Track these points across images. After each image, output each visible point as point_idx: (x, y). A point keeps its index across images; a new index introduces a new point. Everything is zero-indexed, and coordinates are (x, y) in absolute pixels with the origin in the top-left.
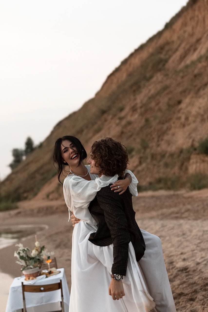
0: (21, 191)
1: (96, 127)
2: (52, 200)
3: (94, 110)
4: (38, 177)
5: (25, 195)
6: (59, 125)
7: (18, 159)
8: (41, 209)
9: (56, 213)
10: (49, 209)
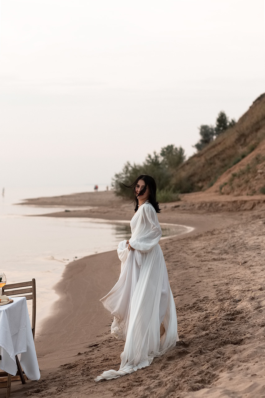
0: (196, 179)
2: (223, 194)
4: (218, 163)
5: (200, 184)
6: (261, 99)
7: (206, 138)
8: (204, 205)
9: (221, 211)
10: (213, 205)
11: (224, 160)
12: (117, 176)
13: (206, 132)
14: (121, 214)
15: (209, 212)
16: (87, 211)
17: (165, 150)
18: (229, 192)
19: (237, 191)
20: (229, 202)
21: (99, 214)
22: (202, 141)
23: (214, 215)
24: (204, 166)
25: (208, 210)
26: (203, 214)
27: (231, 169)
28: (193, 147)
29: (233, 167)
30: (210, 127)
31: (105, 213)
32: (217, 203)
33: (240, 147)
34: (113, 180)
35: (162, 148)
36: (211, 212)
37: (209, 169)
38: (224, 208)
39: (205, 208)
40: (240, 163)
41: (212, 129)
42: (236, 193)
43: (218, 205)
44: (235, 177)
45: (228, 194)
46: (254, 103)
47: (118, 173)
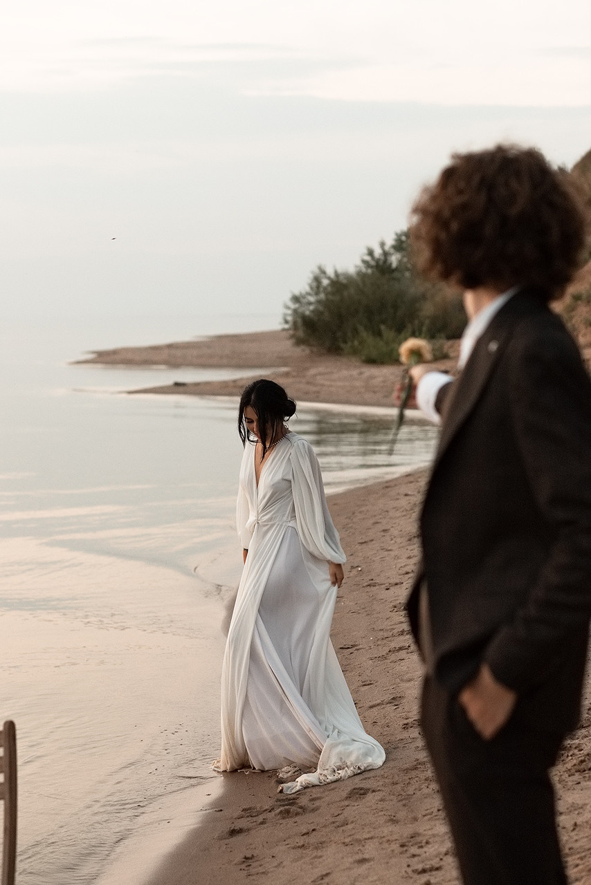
12: (296, 299)
16: (225, 384)
17: (404, 238)
34: (288, 308)
35: (397, 234)
44: (579, 302)
47: (297, 293)
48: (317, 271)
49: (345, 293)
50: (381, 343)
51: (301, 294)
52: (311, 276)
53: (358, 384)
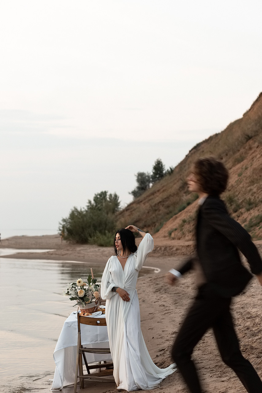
1: (237, 155)
2: (174, 239)
3: (238, 134)
4: (163, 210)
6: (197, 148)
7: (143, 186)
8: (158, 249)
9: (176, 255)
10: (168, 249)
11: (168, 207)
12: (64, 220)
13: (142, 179)
14: (79, 257)
15: (163, 255)
16: (44, 253)
17: (98, 196)
18: (180, 237)
19: (188, 236)
20: (183, 246)
21: (57, 256)
22: (138, 188)
23: (169, 259)
24: (148, 212)
25: (163, 254)
26: (158, 257)
27: (177, 215)
28: (129, 193)
29: (179, 214)
30: (147, 174)
31: (63, 255)
32: (171, 247)
33: (184, 195)
34: (61, 224)
36: (166, 255)
37: (154, 215)
38: (178, 251)
39: (160, 251)
40: (186, 210)
41: (148, 176)
42: (187, 238)
43: (172, 249)
44: (185, 223)
45: (179, 239)
46: (190, 151)
47: (65, 218)
48: (73, 209)
49: (85, 219)
50: (106, 238)
51: (66, 218)
52: (71, 211)
53: (98, 254)
